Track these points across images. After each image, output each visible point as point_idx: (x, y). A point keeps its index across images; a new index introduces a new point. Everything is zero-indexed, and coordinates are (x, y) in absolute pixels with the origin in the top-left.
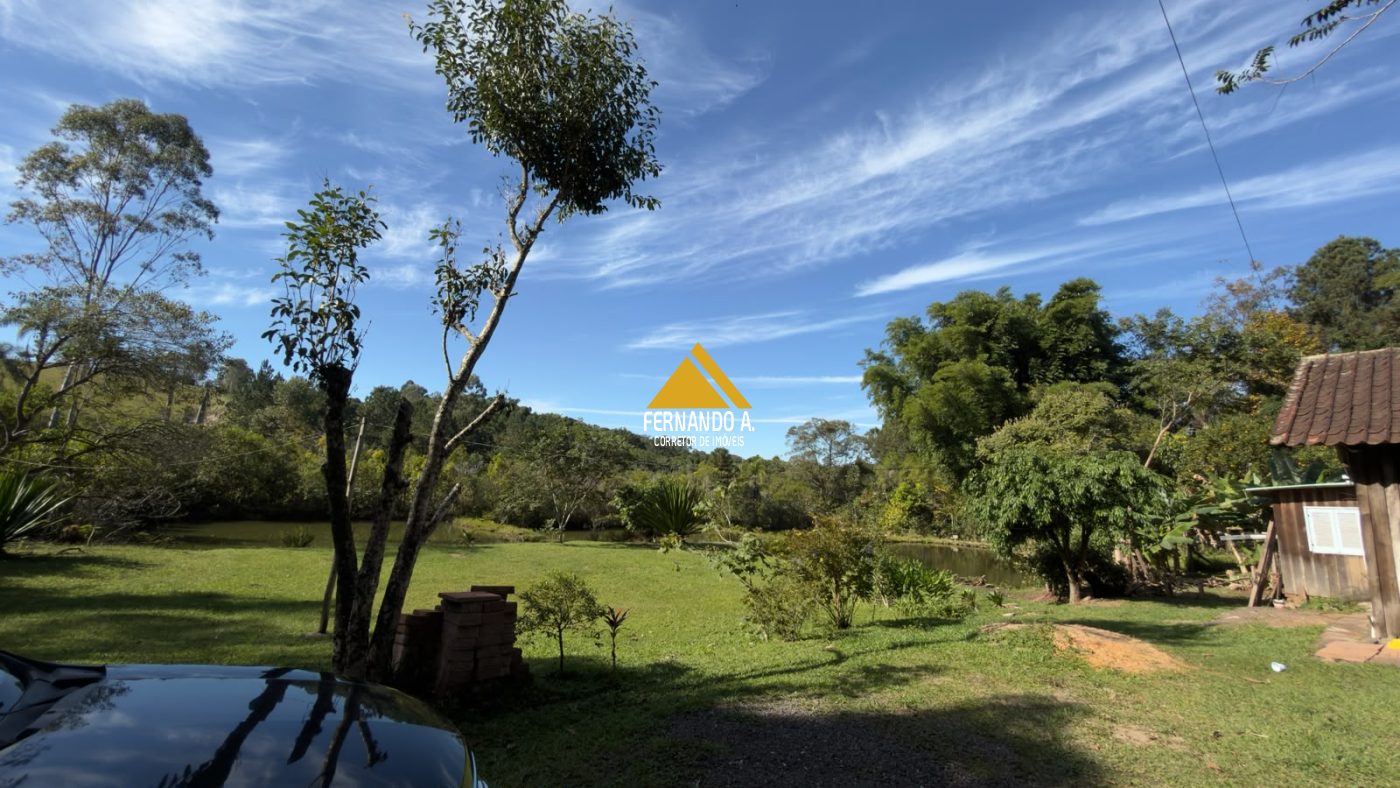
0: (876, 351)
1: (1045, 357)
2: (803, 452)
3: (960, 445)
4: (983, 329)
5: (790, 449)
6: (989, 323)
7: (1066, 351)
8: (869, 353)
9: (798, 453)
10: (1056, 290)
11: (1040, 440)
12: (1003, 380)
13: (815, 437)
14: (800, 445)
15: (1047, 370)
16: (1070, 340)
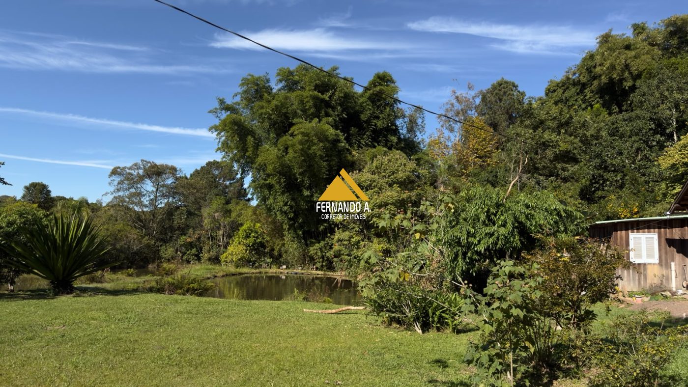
0: (229, 101)
1: (362, 127)
2: (127, 193)
3: (301, 191)
4: (326, 97)
5: (112, 189)
6: (329, 94)
7: (375, 125)
8: (222, 102)
9: (121, 194)
10: (371, 78)
11: (376, 189)
12: (339, 141)
13: (141, 179)
14: (125, 186)
15: (362, 138)
16: (378, 118)
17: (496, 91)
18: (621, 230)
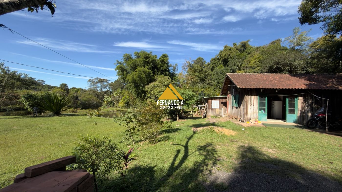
0: (120, 61)
1: (158, 69)
2: (93, 87)
3: (140, 87)
4: (147, 60)
5: (88, 86)
6: (148, 59)
7: (162, 69)
8: (118, 61)
9: (91, 87)
10: (161, 55)
11: (159, 87)
12: (150, 73)
13: (97, 83)
14: (92, 85)
15: (158, 72)
16: (163, 67)
17: (198, 60)
18: (210, 100)
